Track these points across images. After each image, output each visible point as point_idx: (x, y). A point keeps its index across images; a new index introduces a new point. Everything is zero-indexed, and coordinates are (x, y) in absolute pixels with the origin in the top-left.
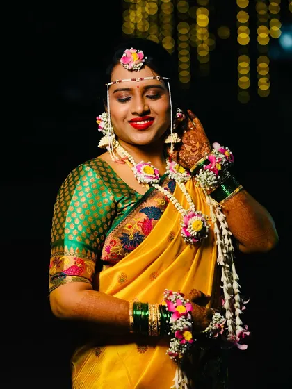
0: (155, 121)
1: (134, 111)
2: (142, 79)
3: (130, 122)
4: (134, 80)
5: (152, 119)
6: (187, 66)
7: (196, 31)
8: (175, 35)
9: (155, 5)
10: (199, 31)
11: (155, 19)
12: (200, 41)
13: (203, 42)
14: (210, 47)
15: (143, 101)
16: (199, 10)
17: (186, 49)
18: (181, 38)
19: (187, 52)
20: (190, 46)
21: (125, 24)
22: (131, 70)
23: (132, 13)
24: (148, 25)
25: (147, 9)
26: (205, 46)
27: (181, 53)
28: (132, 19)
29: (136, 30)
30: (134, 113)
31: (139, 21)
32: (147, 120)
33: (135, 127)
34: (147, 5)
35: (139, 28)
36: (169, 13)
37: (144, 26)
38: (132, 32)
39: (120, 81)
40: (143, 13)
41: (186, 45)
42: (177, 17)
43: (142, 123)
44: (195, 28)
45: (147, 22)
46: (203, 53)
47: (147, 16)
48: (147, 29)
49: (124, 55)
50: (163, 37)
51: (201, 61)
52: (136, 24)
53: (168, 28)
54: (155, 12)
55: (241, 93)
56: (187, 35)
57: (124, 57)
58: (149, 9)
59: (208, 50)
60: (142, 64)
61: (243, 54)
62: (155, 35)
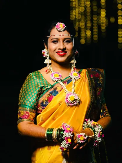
0: (67, 53)
1: (59, 48)
2: (63, 35)
3: (57, 52)
4: (60, 35)
5: (66, 52)
6: (97, 33)
7: (100, 19)
8: (92, 20)
9: (83, 8)
10: (102, 19)
11: (83, 14)
12: (102, 23)
13: (103, 23)
14: (106, 25)
15: (63, 44)
16: (102, 10)
17: (96, 26)
18: (94, 22)
19: (97, 27)
20: (98, 25)
21: (71, 16)
22: (60, 31)
23: (74, 11)
24: (81, 16)
25: (80, 10)
26: (104, 25)
27: (94, 28)
28: (74, 14)
29: (75, 18)
30: (59, 49)
31: (77, 15)
32: (64, 52)
33: (59, 55)
34: (80, 8)
35: (77, 17)
36: (89, 11)
37: (79, 17)
38: (74, 19)
39: (54, 35)
40: (79, 11)
41: (96, 25)
42: (92, 13)
43: (62, 53)
44: (100, 17)
45: (80, 15)
46: (103, 28)
47: (80, 12)
48: (80, 18)
49: (57, 25)
50: (87, 21)
51: (103, 31)
52: (75, 16)
53: (89, 17)
54: (83, 11)
55: (119, 45)
56: (96, 20)
57: (57, 26)
58: (81, 9)
59: (105, 27)
60: (64, 29)
61: (120, 28)
62: (83, 20)
